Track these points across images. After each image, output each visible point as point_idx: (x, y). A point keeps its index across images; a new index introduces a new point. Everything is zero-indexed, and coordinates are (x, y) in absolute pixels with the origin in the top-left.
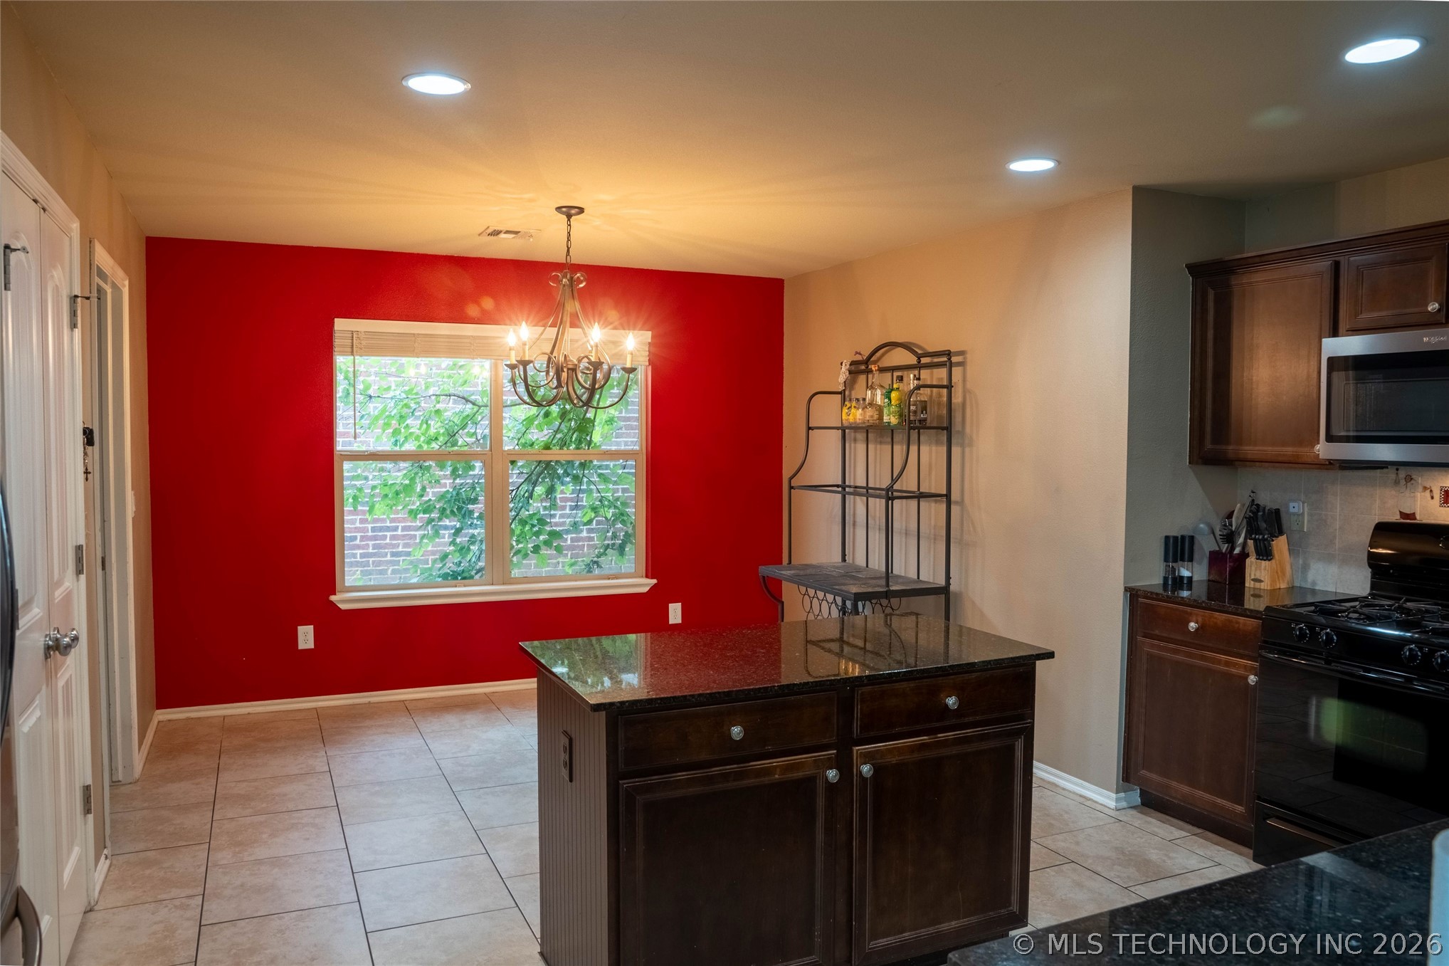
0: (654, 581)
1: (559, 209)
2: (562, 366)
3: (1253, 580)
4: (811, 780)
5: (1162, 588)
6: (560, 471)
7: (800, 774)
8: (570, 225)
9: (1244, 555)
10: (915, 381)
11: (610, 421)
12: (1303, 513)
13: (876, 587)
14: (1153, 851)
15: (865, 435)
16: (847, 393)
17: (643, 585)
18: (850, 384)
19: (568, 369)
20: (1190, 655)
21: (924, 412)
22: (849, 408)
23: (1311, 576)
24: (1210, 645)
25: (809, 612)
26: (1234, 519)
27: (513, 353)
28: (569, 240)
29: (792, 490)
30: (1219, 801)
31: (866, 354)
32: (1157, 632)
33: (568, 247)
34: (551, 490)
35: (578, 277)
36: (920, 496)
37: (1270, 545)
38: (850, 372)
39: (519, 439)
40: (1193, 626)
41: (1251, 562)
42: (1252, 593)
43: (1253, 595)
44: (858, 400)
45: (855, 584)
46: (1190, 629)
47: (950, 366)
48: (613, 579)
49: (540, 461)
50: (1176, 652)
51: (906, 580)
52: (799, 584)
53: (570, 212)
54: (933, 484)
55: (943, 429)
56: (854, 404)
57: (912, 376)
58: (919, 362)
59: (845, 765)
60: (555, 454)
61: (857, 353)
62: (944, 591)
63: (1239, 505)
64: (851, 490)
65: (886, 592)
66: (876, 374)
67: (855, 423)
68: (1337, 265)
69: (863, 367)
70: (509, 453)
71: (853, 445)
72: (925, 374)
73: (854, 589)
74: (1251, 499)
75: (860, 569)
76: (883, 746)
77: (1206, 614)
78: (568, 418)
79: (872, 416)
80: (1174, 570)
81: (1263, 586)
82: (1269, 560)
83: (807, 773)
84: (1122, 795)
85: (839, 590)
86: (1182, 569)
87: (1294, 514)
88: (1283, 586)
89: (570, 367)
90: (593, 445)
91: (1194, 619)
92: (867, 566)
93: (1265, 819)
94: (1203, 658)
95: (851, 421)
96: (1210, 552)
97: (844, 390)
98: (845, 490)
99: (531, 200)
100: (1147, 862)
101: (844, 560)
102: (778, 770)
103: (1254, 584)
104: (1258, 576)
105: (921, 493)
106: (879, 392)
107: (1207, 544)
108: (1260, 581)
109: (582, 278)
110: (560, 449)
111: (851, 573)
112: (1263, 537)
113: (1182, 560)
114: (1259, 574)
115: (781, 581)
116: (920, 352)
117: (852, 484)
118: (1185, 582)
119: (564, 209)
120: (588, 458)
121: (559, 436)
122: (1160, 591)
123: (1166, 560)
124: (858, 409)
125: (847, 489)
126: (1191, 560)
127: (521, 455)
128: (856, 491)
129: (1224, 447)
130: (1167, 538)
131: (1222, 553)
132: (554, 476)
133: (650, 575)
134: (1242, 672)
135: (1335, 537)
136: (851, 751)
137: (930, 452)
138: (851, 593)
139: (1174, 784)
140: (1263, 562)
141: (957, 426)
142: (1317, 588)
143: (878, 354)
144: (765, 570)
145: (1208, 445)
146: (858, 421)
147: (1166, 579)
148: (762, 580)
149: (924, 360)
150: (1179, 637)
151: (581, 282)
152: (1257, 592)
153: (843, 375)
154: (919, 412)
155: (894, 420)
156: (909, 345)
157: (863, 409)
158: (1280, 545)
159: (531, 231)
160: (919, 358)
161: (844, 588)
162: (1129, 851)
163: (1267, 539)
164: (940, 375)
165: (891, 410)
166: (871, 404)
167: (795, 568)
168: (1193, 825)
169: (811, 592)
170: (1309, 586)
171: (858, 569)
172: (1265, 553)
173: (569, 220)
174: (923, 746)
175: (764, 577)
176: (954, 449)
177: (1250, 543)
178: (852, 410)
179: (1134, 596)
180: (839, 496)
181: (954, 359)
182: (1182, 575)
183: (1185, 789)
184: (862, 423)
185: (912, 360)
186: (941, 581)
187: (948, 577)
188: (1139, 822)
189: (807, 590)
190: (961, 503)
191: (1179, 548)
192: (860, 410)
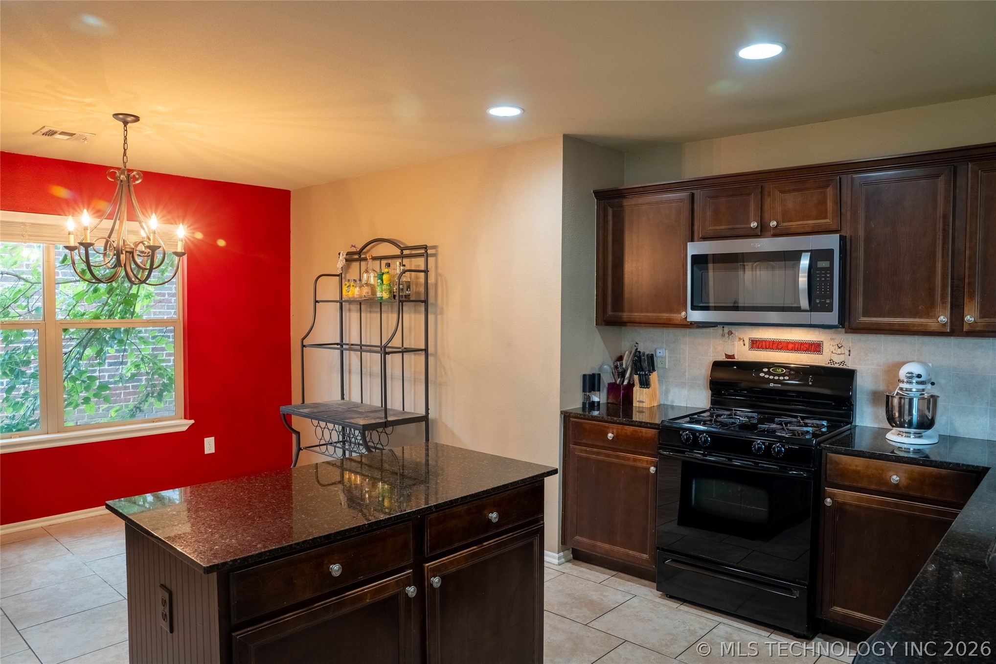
0: (192, 421)
1: (116, 116)
2: (122, 249)
3: (638, 401)
4: (395, 597)
5: (581, 410)
6: (107, 337)
7: (386, 595)
8: (126, 130)
9: (631, 386)
10: (402, 267)
11: (148, 296)
12: (666, 356)
13: (376, 419)
14: (592, 593)
15: (359, 306)
16: (343, 275)
17: (183, 425)
18: (346, 268)
19: (126, 252)
20: (608, 456)
21: (409, 289)
22: (348, 287)
23: (670, 398)
24: (623, 448)
25: (321, 439)
26: (624, 362)
27: (72, 237)
28: (125, 143)
29: (304, 348)
30: (631, 552)
31: (359, 247)
32: (584, 441)
33: (124, 149)
34: (99, 353)
35: (134, 176)
36: (404, 351)
37: (649, 378)
38: (347, 260)
39: (70, 311)
40: (610, 436)
41: (637, 389)
42: (637, 410)
43: (638, 412)
44: (355, 281)
45: (360, 418)
46: (609, 438)
47: (427, 256)
48: (157, 422)
49: (91, 329)
50: (598, 454)
51: (396, 413)
52: (312, 418)
53: (126, 119)
54: (413, 341)
55: (422, 301)
56: (352, 283)
57: (398, 263)
58: (402, 253)
59: (419, 580)
60: (104, 323)
61: (352, 246)
62: (425, 419)
63: (627, 352)
64: (347, 347)
65: (385, 422)
66: (370, 261)
67: (354, 297)
68: (693, 195)
69: (356, 257)
70: (61, 322)
71: (348, 314)
72: (406, 261)
73: (362, 422)
74: (636, 348)
75: (357, 405)
76: (446, 560)
77: (619, 428)
78: (115, 293)
79: (368, 293)
80: (589, 397)
81: (645, 405)
82: (648, 388)
83: (391, 593)
84: (562, 554)
85: (350, 423)
86: (593, 396)
87: (660, 357)
88: (656, 404)
89: (128, 250)
90: (135, 315)
91: (611, 431)
92: (362, 402)
93: (664, 562)
94: (618, 457)
95: (350, 296)
96: (608, 384)
97: (341, 273)
98: (342, 347)
99: (89, 105)
100: (592, 602)
101: (343, 398)
102: (369, 595)
103: (639, 404)
104: (641, 399)
105: (405, 348)
106: (372, 275)
107: (607, 379)
108: (643, 402)
109: (137, 176)
110: (109, 318)
111: (353, 409)
112: (645, 373)
113: (594, 390)
114: (642, 398)
115: (291, 415)
116: (402, 246)
117: (347, 342)
118: (596, 405)
119: (121, 116)
120: (131, 326)
121: (106, 308)
122: (581, 412)
123: (584, 391)
124: (356, 287)
125: (344, 346)
126: (599, 390)
127: (73, 324)
128: (352, 347)
129: (620, 314)
130: (584, 376)
131: (617, 384)
132: (103, 342)
133: (188, 416)
134: (645, 465)
135: (685, 371)
136: (423, 568)
137: (410, 318)
138: (360, 425)
139: (599, 544)
140: (644, 389)
141: (431, 300)
142: (675, 404)
143: (368, 248)
144: (284, 409)
145: (610, 313)
146: (356, 296)
147: (584, 404)
148: (282, 417)
149: (406, 252)
150: (600, 444)
151: (137, 179)
152: (641, 409)
153: (341, 262)
154: (405, 290)
155: (386, 296)
156: (394, 241)
157: (360, 287)
158: (654, 377)
159: (86, 134)
160: (402, 251)
161: (353, 421)
162: (577, 596)
163: (647, 374)
164: (420, 263)
165: (383, 288)
166: (367, 284)
167: (308, 407)
168: (610, 569)
169: (323, 424)
170: (669, 403)
171: (356, 405)
172: (645, 384)
173: (125, 126)
174: (474, 554)
175: (284, 414)
176: (429, 316)
177: (636, 377)
178: (351, 288)
179: (566, 416)
180: (339, 351)
181: (429, 252)
182: (594, 400)
183: (607, 546)
184: (359, 298)
185: (397, 252)
186: (423, 412)
187: (427, 409)
188: (576, 572)
189: (319, 423)
190: (435, 354)
191: (591, 382)
192: (357, 288)
